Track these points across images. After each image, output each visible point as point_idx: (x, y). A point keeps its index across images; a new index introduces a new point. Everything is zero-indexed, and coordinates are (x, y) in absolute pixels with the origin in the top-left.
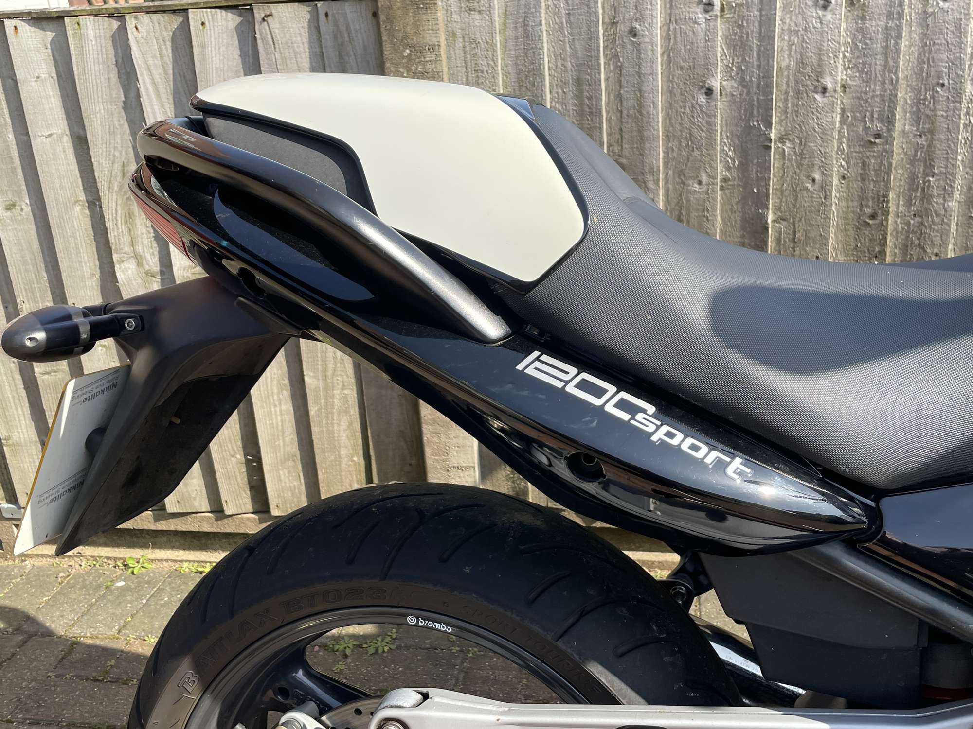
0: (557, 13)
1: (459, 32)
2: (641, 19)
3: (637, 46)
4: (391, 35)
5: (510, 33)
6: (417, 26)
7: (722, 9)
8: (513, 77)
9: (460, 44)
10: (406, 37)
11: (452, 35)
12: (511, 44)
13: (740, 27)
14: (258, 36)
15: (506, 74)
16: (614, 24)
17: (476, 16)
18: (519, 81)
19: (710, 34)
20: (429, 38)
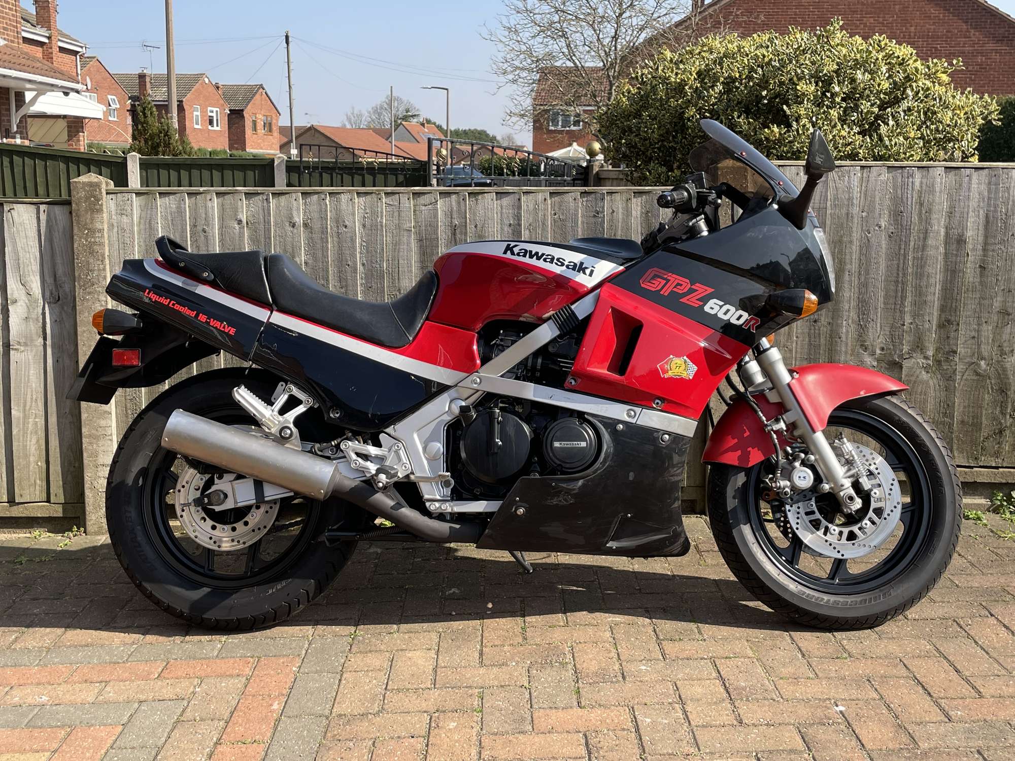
0: (166, 219)
1: (115, 224)
2: (208, 225)
3: (206, 237)
4: (78, 223)
5: (142, 226)
6: (92, 219)
7: (247, 223)
8: (143, 247)
9: (115, 230)
10: (86, 224)
11: (111, 226)
12: (143, 232)
13: (256, 232)
14: (5, 219)
15: (140, 246)
16: (195, 226)
17: (124, 217)
18: (146, 250)
19: (241, 235)
20: (98, 226)
